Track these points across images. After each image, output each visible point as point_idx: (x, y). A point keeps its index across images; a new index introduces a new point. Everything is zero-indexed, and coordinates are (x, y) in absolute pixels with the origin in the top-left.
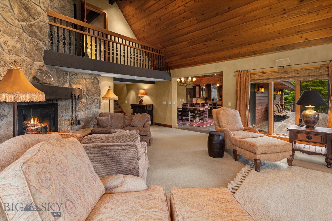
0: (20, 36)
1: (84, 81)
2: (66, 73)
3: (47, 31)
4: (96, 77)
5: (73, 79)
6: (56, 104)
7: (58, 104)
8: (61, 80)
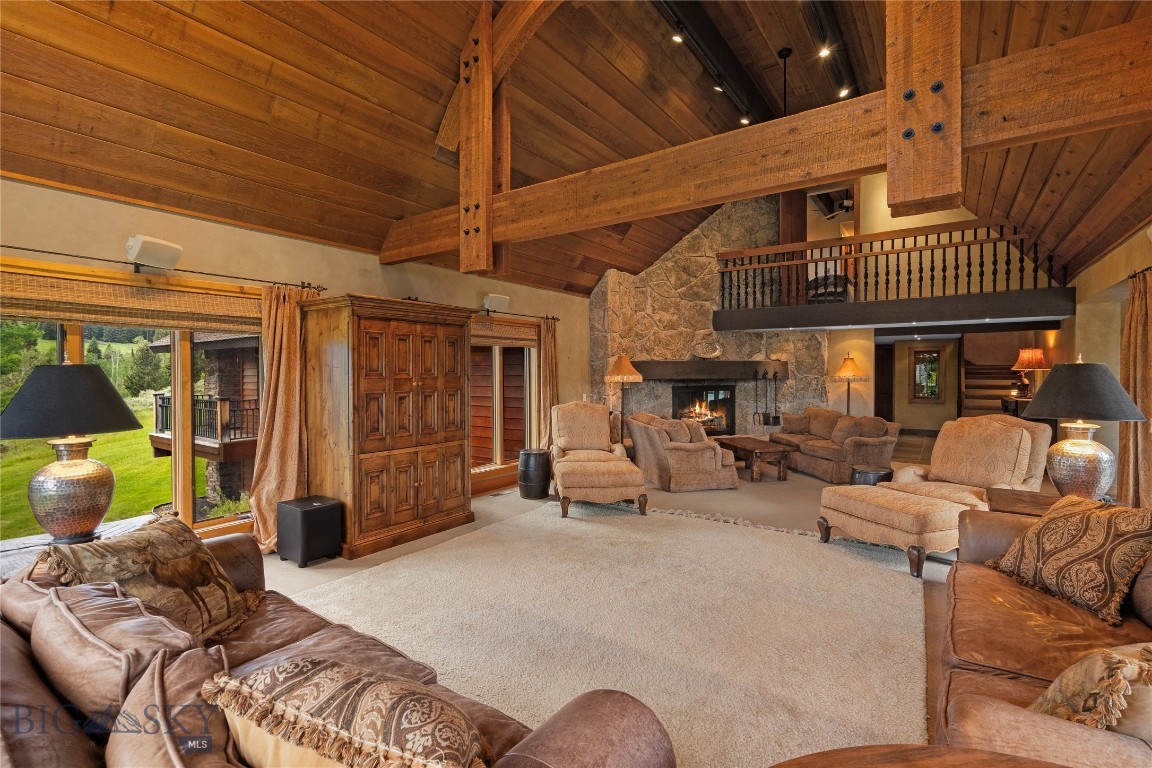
0: (677, 307)
1: (792, 346)
2: (760, 336)
3: (717, 283)
4: (813, 336)
5: (771, 344)
6: (734, 387)
7: (737, 387)
8: (747, 349)
